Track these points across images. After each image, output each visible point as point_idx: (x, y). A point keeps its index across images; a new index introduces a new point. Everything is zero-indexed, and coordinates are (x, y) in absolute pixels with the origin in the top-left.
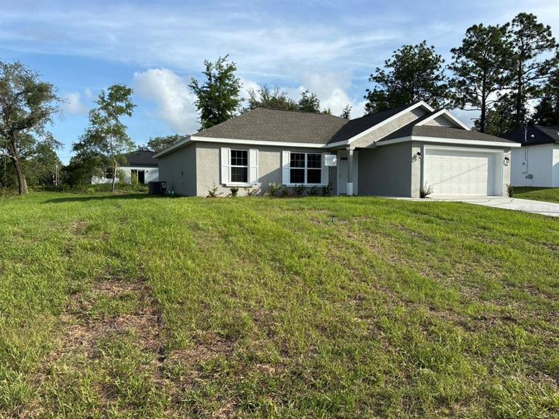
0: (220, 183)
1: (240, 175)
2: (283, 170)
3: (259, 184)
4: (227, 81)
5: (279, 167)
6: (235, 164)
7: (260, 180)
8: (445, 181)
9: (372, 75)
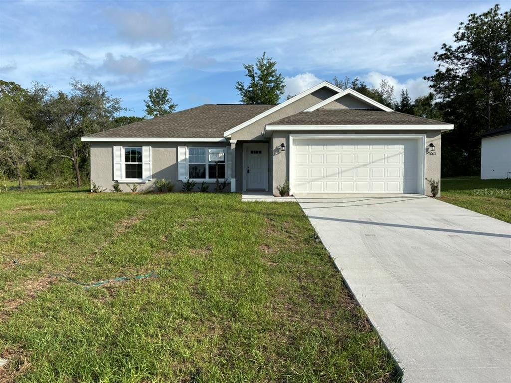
0: (113, 180)
1: (134, 171)
2: (179, 166)
3: (153, 180)
5: (175, 162)
6: (129, 161)
7: (154, 176)
8: (330, 176)
9: (436, 53)
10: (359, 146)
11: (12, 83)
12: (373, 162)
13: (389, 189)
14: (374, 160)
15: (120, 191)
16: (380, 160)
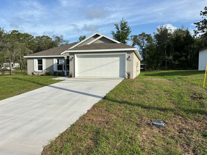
0: (34, 71)
1: (40, 68)
2: (54, 66)
4: (126, 29)
5: (53, 64)
6: (39, 64)
7: (46, 69)
8: (91, 70)
9: (201, 12)
10: (102, 58)
11: (47, 36)
12: (107, 64)
13: (114, 75)
14: (107, 63)
15: (35, 75)
16: (110, 63)
